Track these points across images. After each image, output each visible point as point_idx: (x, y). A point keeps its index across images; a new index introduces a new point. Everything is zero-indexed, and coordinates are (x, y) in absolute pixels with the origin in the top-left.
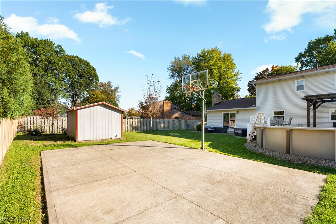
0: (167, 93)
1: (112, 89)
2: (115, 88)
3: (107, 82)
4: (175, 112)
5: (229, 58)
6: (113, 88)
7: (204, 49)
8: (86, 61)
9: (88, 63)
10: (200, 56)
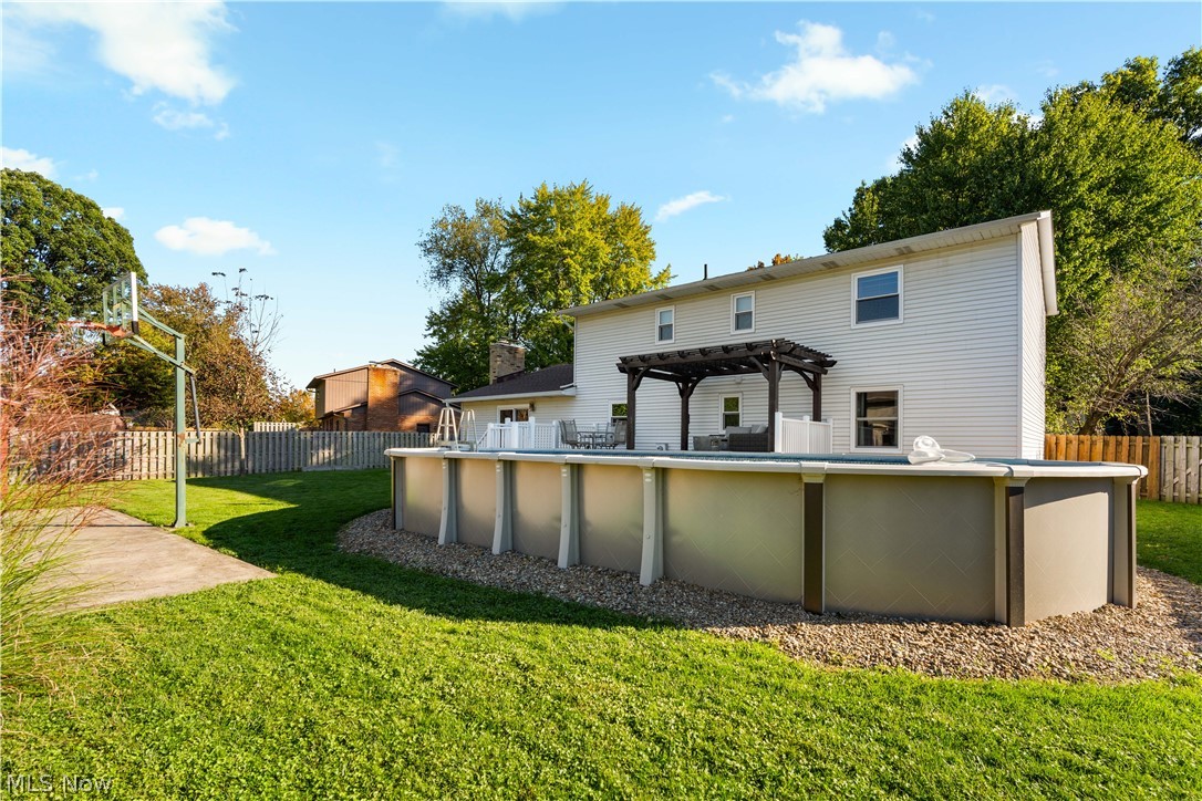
0: (429, 337)
1: (216, 313)
2: (228, 311)
3: (193, 285)
4: (416, 408)
5: (631, 223)
6: (220, 311)
7: (544, 186)
8: (79, 198)
9: (89, 206)
10: (528, 208)
